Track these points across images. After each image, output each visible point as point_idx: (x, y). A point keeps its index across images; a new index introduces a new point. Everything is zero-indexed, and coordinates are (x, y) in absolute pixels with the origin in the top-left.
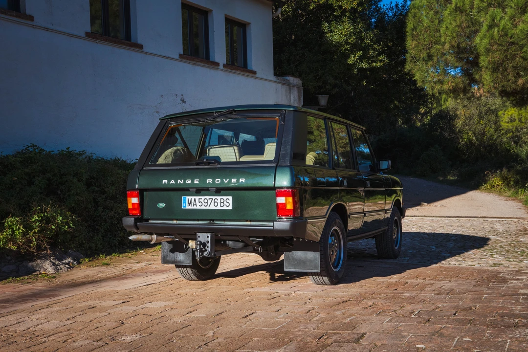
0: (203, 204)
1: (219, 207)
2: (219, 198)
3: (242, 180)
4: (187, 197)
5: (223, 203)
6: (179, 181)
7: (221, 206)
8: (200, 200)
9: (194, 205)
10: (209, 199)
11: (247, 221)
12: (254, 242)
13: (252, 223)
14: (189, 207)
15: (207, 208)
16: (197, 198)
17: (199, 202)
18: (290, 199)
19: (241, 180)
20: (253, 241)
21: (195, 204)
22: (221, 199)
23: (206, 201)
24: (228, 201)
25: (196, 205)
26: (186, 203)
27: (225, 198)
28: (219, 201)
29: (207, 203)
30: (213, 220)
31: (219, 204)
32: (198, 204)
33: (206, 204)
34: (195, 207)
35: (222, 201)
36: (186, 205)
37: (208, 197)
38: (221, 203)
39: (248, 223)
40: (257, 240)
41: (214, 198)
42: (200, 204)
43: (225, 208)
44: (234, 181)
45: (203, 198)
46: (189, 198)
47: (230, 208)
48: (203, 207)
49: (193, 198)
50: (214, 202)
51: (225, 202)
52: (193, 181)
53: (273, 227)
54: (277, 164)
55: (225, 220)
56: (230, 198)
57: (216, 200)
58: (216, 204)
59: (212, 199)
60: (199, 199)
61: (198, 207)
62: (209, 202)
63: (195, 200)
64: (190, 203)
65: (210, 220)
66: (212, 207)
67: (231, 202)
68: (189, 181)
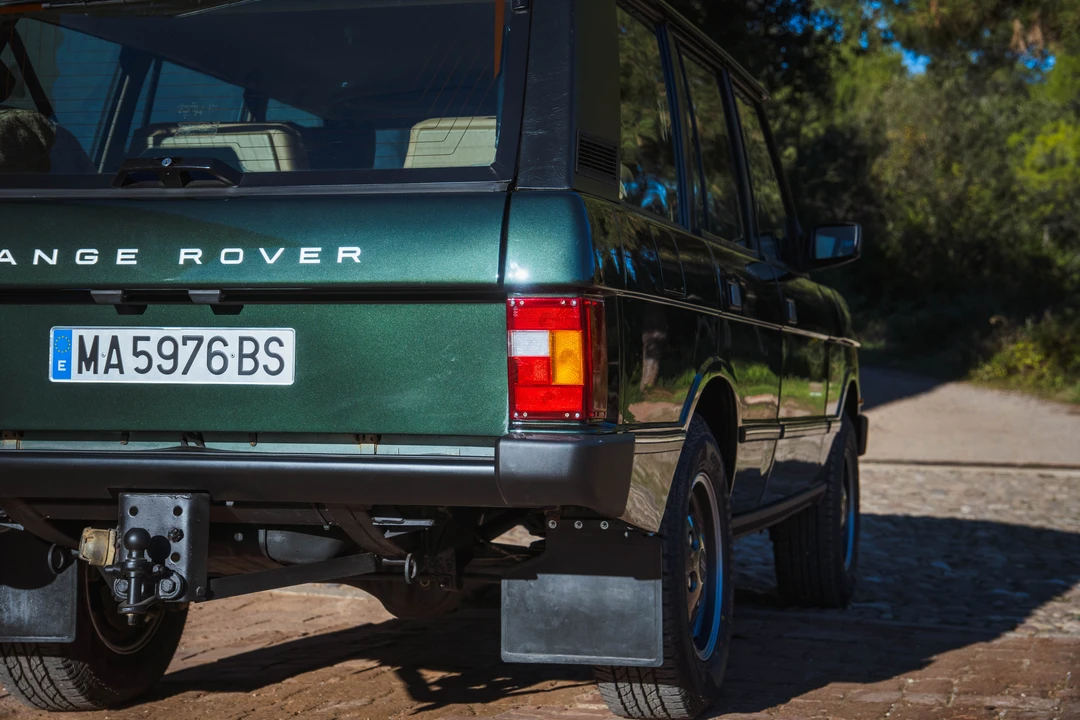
0: (157, 360)
1: (232, 378)
2: (232, 335)
3: (349, 253)
4: (76, 332)
5: (253, 356)
6: (38, 253)
7: (241, 372)
8: (141, 346)
9: (109, 366)
10: (185, 339)
11: (359, 438)
12: (388, 535)
13: (384, 449)
14: (88, 377)
15: (176, 379)
16: (125, 335)
17: (136, 354)
18: (571, 341)
19: (342, 253)
20: (384, 529)
21: (114, 361)
22: (242, 340)
23: (168, 348)
24: (274, 347)
25: (119, 366)
27: (261, 334)
28: (232, 350)
29: (174, 356)
30: (200, 437)
31: (233, 363)
32: (130, 362)
33: (168, 365)
34: (114, 377)
35: (249, 348)
36: (68, 365)
37: (177, 333)
38: (242, 356)
39: (367, 449)
40: (408, 523)
41: (207, 333)
42: (142, 362)
43: (261, 379)
44: (308, 255)
45: (156, 334)
46: (89, 334)
47: (287, 378)
48: (154, 378)
49: (105, 335)
50: (211, 355)
51: (262, 356)
52: (107, 256)
53: (495, 462)
54: (512, 186)
55: (254, 437)
56: (288, 335)
57: (217, 346)
58: (217, 363)
59: (200, 340)
60: (136, 339)
61: (130, 378)
62: (185, 353)
63: (115, 343)
64: (89, 360)
65: (185, 436)
66: (200, 376)
67: (288, 352)
68: (88, 257)
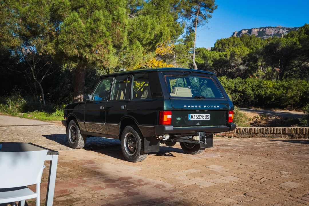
0: (198, 117)
1: (204, 119)
4: (191, 115)
8: (197, 116)
14: (192, 120)
15: (200, 119)
16: (195, 115)
25: (195, 118)
26: (190, 117)
27: (207, 115)
28: (204, 116)
29: (200, 117)
33: (199, 118)
34: (194, 119)
37: (200, 115)
41: (202, 115)
42: (197, 118)
43: (207, 119)
45: (198, 115)
46: (192, 115)
47: (209, 119)
48: (198, 119)
49: (194, 115)
51: (207, 117)
54: (227, 100)
57: (203, 116)
58: (203, 117)
61: (196, 119)
62: (201, 116)
63: (194, 116)
64: (192, 118)
66: (202, 119)
67: (209, 116)
